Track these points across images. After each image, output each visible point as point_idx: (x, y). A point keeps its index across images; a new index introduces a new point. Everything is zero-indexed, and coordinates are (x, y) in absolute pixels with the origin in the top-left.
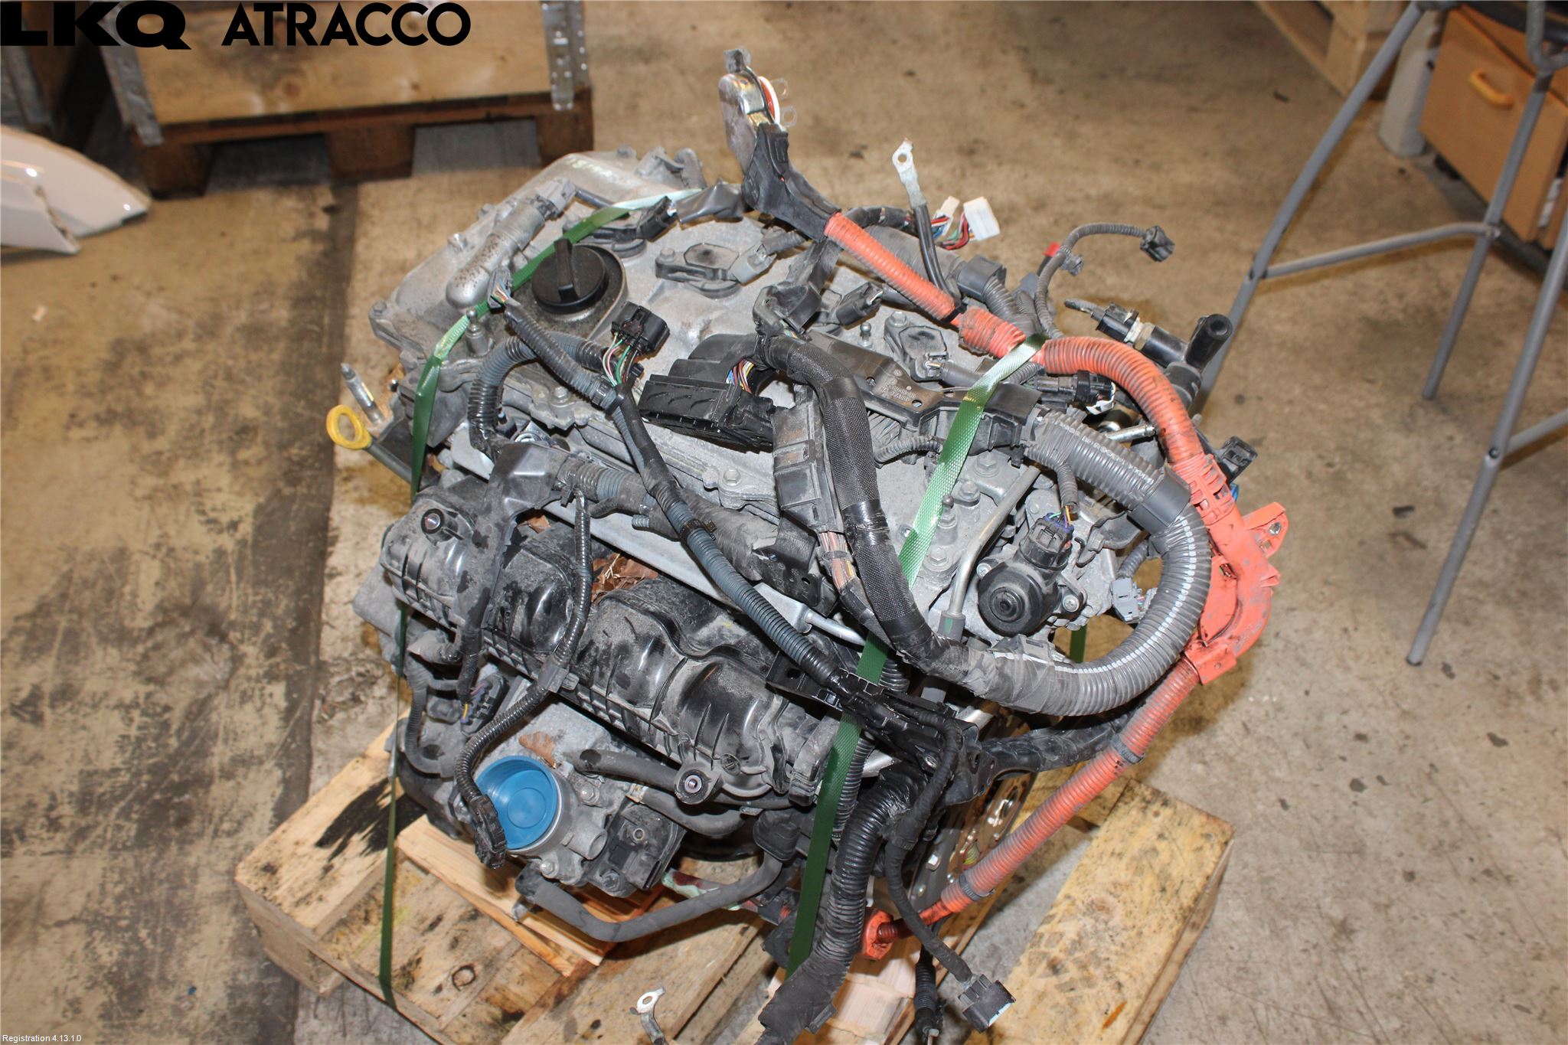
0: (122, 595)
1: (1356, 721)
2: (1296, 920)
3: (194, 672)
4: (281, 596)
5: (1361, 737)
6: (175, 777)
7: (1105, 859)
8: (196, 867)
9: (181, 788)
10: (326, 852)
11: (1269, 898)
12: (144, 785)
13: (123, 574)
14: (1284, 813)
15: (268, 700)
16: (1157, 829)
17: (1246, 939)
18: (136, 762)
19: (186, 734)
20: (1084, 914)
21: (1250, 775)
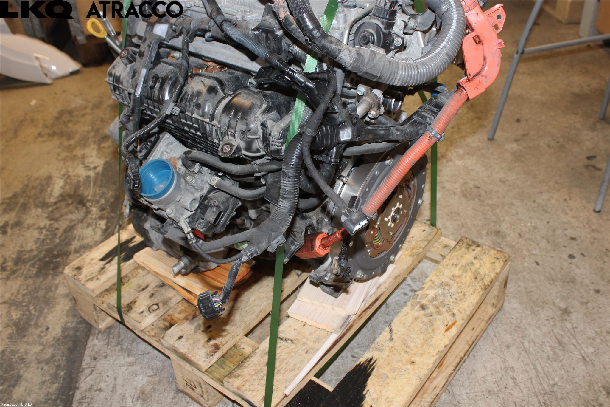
0: (47, 191)
1: (570, 233)
2: (543, 308)
3: (70, 216)
4: (110, 191)
5: (573, 239)
6: (56, 253)
7: (449, 266)
8: (58, 284)
9: (57, 256)
10: (103, 263)
11: (530, 299)
12: (42, 255)
13: (48, 185)
14: (538, 267)
15: (98, 226)
16: (474, 255)
17: (519, 315)
18: (41, 247)
19: (63, 238)
20: (438, 287)
21: (522, 252)
